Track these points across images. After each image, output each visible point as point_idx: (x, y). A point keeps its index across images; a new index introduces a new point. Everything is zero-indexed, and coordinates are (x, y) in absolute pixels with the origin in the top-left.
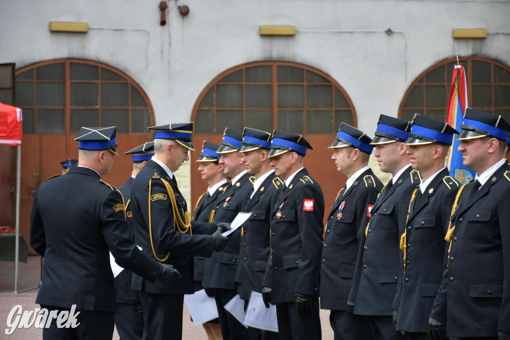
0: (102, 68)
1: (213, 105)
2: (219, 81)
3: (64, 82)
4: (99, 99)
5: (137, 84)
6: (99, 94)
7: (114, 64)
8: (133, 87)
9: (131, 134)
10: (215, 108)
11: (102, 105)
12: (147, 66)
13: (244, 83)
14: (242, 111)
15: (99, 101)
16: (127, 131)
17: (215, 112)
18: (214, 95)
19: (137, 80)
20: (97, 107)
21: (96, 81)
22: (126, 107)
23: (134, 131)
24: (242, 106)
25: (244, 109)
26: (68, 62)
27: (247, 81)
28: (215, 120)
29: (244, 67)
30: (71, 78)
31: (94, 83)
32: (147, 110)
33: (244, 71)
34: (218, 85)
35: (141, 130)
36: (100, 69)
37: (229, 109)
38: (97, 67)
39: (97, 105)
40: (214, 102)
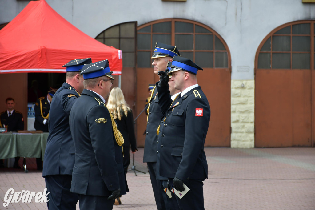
0: (196, 25)
1: (270, 50)
2: (274, 34)
3: (171, 34)
4: (194, 45)
5: (219, 35)
6: (194, 42)
7: (204, 22)
8: (217, 37)
9: (215, 68)
10: (271, 52)
11: (196, 49)
12: (226, 23)
13: (291, 35)
14: (290, 53)
15: (194, 47)
16: (212, 66)
17: (271, 54)
18: (271, 43)
19: (219, 33)
20: (193, 50)
21: (192, 33)
22: (212, 51)
23: (217, 66)
24: (290, 50)
25: (291, 52)
26: (173, 21)
27: (293, 34)
28: (271, 59)
29: (291, 24)
30: (175, 31)
31: (190, 35)
32: (226, 53)
33: (291, 27)
34: (273, 36)
35: (222, 66)
36: (194, 25)
37: (281, 52)
38: (193, 24)
39: (193, 49)
40: (271, 48)
